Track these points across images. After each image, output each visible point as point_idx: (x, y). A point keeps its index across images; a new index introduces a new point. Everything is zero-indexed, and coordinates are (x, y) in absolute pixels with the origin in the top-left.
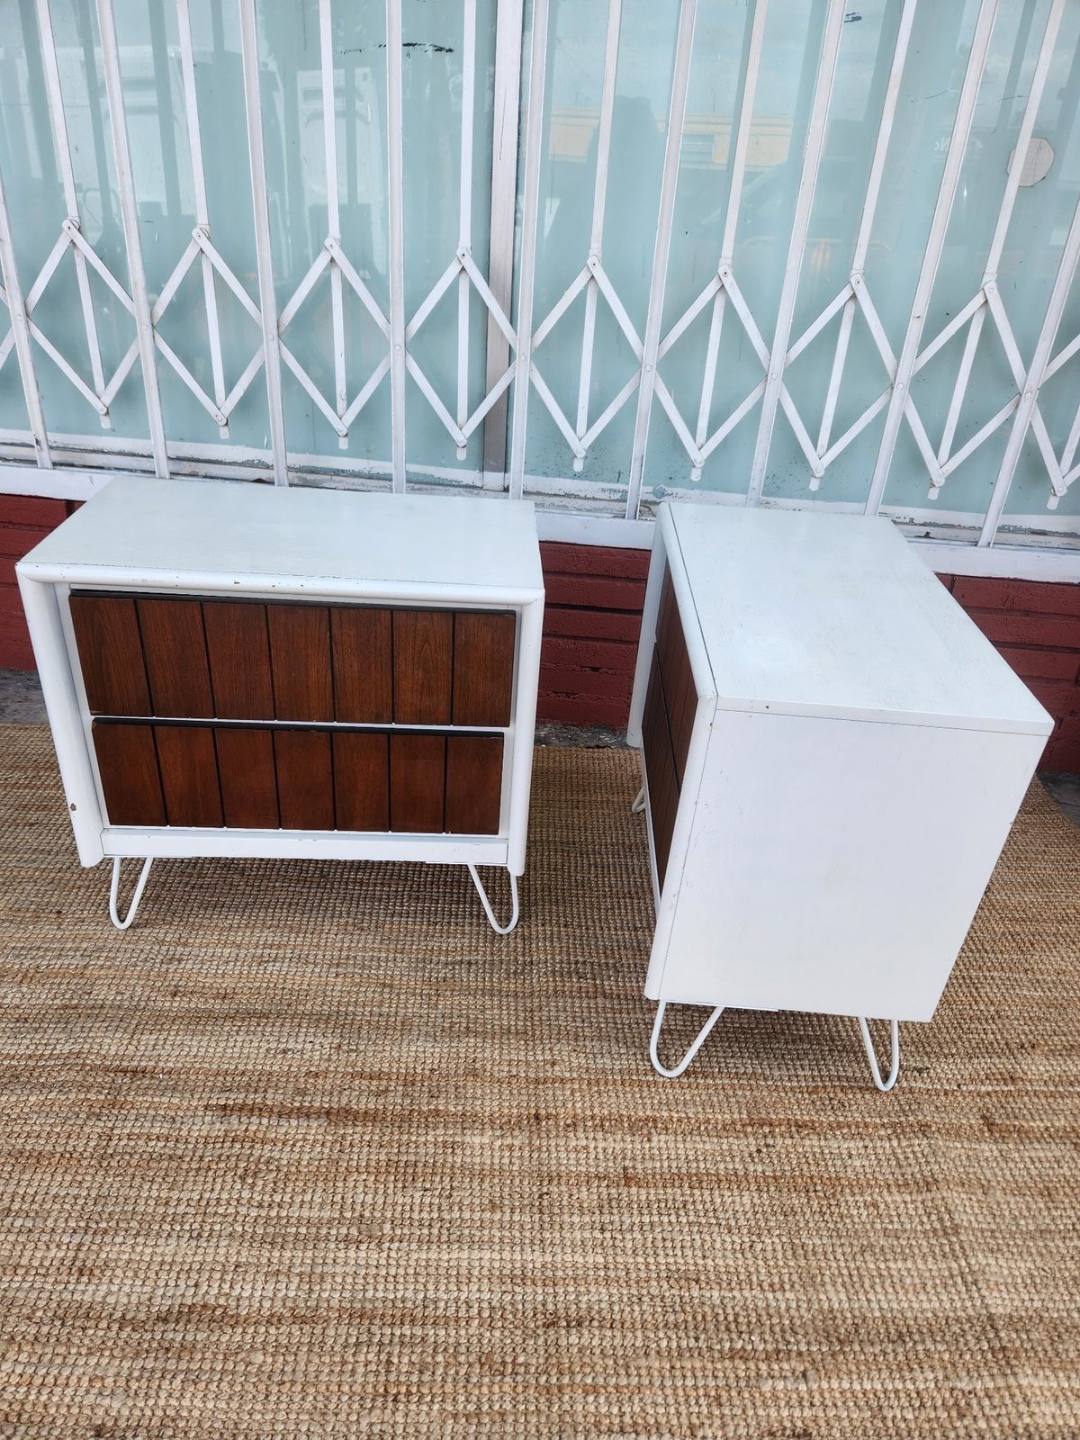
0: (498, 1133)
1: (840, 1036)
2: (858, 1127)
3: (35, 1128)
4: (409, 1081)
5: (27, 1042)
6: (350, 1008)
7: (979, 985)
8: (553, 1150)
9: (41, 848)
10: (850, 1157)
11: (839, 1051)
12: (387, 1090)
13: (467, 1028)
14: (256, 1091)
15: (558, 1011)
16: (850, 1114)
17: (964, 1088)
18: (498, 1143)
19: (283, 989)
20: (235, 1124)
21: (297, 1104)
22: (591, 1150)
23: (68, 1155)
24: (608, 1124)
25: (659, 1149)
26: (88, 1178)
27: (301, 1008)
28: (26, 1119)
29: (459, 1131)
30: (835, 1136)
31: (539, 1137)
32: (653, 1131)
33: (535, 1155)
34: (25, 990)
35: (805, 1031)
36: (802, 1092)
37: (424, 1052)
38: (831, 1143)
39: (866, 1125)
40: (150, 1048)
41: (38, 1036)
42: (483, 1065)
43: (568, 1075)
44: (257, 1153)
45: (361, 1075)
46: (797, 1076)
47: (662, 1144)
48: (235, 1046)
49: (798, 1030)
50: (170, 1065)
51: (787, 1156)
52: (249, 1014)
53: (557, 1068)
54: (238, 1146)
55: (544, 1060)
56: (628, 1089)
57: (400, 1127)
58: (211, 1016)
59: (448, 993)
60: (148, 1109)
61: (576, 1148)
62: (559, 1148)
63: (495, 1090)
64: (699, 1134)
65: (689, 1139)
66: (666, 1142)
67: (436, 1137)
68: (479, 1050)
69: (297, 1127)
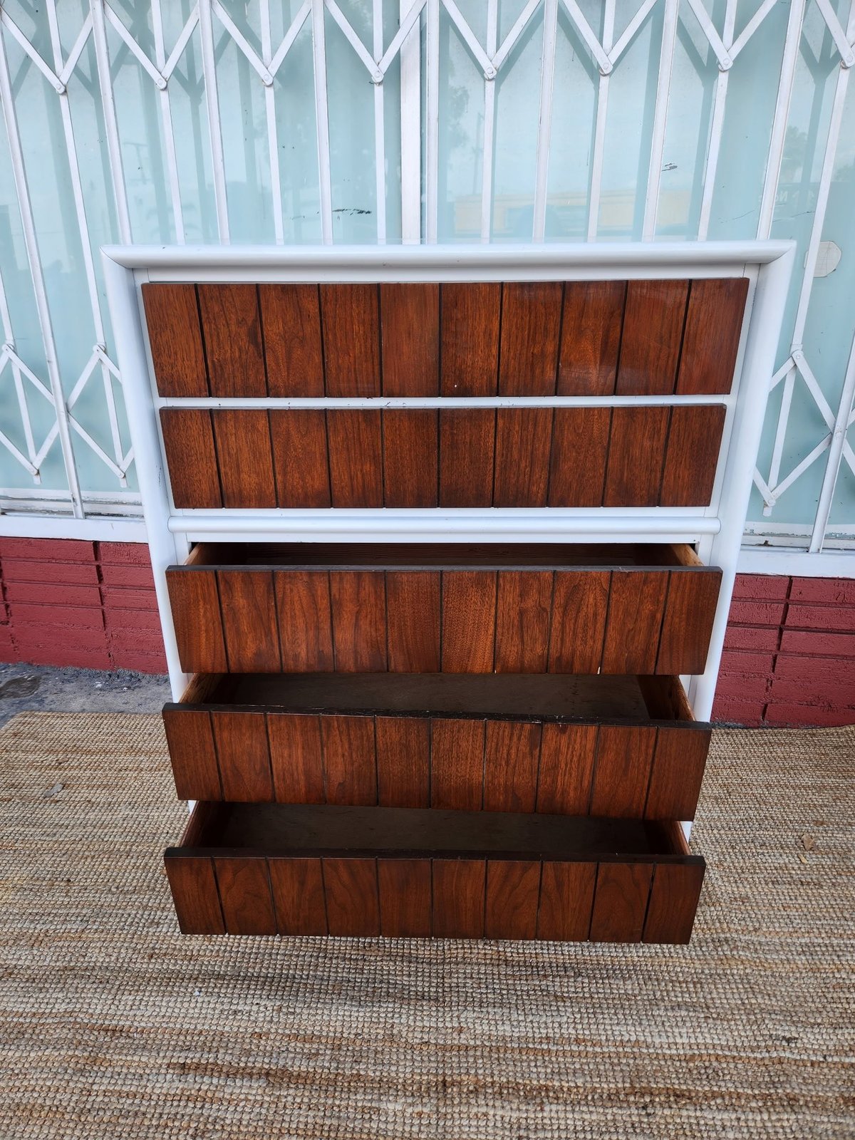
0: (410, 1100)
1: (714, 1003)
2: (731, 1098)
3: (31, 1082)
4: (336, 1045)
5: (32, 1000)
6: (291, 971)
7: (841, 953)
8: (456, 1116)
9: (61, 822)
10: (724, 1129)
11: (714, 1019)
12: (317, 1054)
13: (388, 993)
14: (209, 1052)
15: (465, 978)
16: (722, 1084)
17: (830, 1060)
19: (238, 952)
20: (192, 1083)
21: (242, 1065)
22: (491, 1117)
23: (54, 1109)
24: (505, 1092)
25: (551, 1119)
26: (69, 1132)
27: (251, 970)
28: (26, 1074)
29: (375, 1097)
30: (709, 1106)
31: (445, 1105)
32: (545, 1100)
33: (441, 1123)
34: (35, 952)
35: (683, 997)
36: (680, 1060)
37: (350, 1016)
38: (706, 1114)
39: (739, 1097)
40: (128, 1008)
41: (42, 995)
42: (400, 1031)
43: (472, 1043)
44: (206, 1112)
46: (676, 1044)
47: (554, 1114)
48: (196, 1007)
49: (676, 996)
50: (143, 1024)
51: (666, 1126)
52: (209, 975)
53: (463, 1035)
54: (191, 1104)
55: (452, 1028)
56: (525, 1058)
58: (180, 977)
59: (373, 958)
60: (122, 1066)
61: (477, 1115)
62: (462, 1115)
63: (409, 1057)
64: (587, 1105)
65: (577, 1109)
66: (557, 1112)
67: (356, 1102)
68: (396, 1016)
69: (241, 1087)
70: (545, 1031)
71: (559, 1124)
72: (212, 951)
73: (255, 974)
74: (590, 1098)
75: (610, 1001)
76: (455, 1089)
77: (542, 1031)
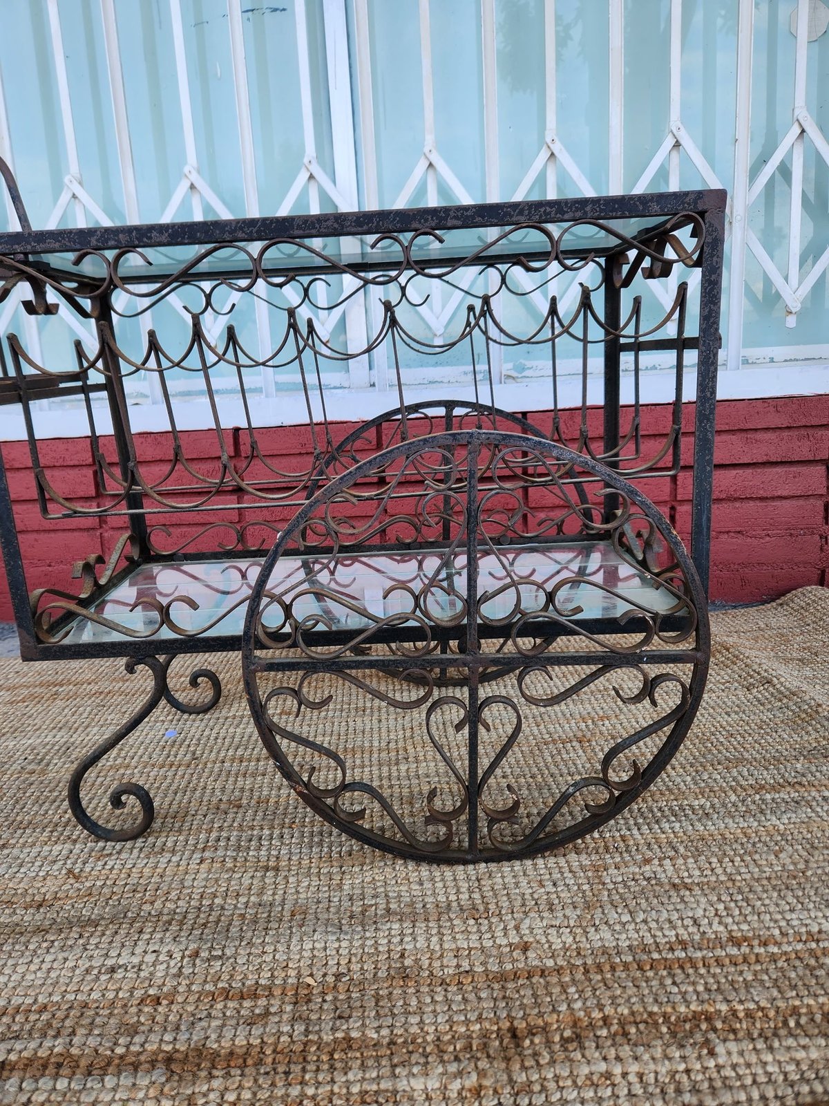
0: (453, 1068)
4: (302, 996)
6: (217, 901)
8: (551, 1085)
12: (267, 1013)
13: (388, 910)
14: (55, 1037)
18: (456, 1085)
19: (126, 885)
21: (120, 1050)
22: (618, 1079)
24: (633, 1030)
25: (734, 1067)
27: (147, 907)
29: (386, 1071)
31: (524, 1068)
32: (712, 1036)
37: (325, 949)
42: (417, 961)
43: (550, 963)
45: (226, 995)
47: (735, 1058)
48: (40, 969)
52: (70, 922)
53: (531, 954)
55: (510, 945)
56: (650, 974)
57: (287, 1073)
58: (17, 931)
59: (357, 869)
61: (590, 1079)
62: (561, 1084)
63: (439, 998)
64: (791, 1034)
65: (776, 1044)
66: (741, 1053)
67: (348, 1084)
68: (407, 939)
69: (114, 1090)
70: (673, 933)
71: (754, 1075)
72: (79, 890)
73: (153, 913)
74: (792, 1024)
75: (765, 882)
76: (537, 1040)
77: (667, 933)
